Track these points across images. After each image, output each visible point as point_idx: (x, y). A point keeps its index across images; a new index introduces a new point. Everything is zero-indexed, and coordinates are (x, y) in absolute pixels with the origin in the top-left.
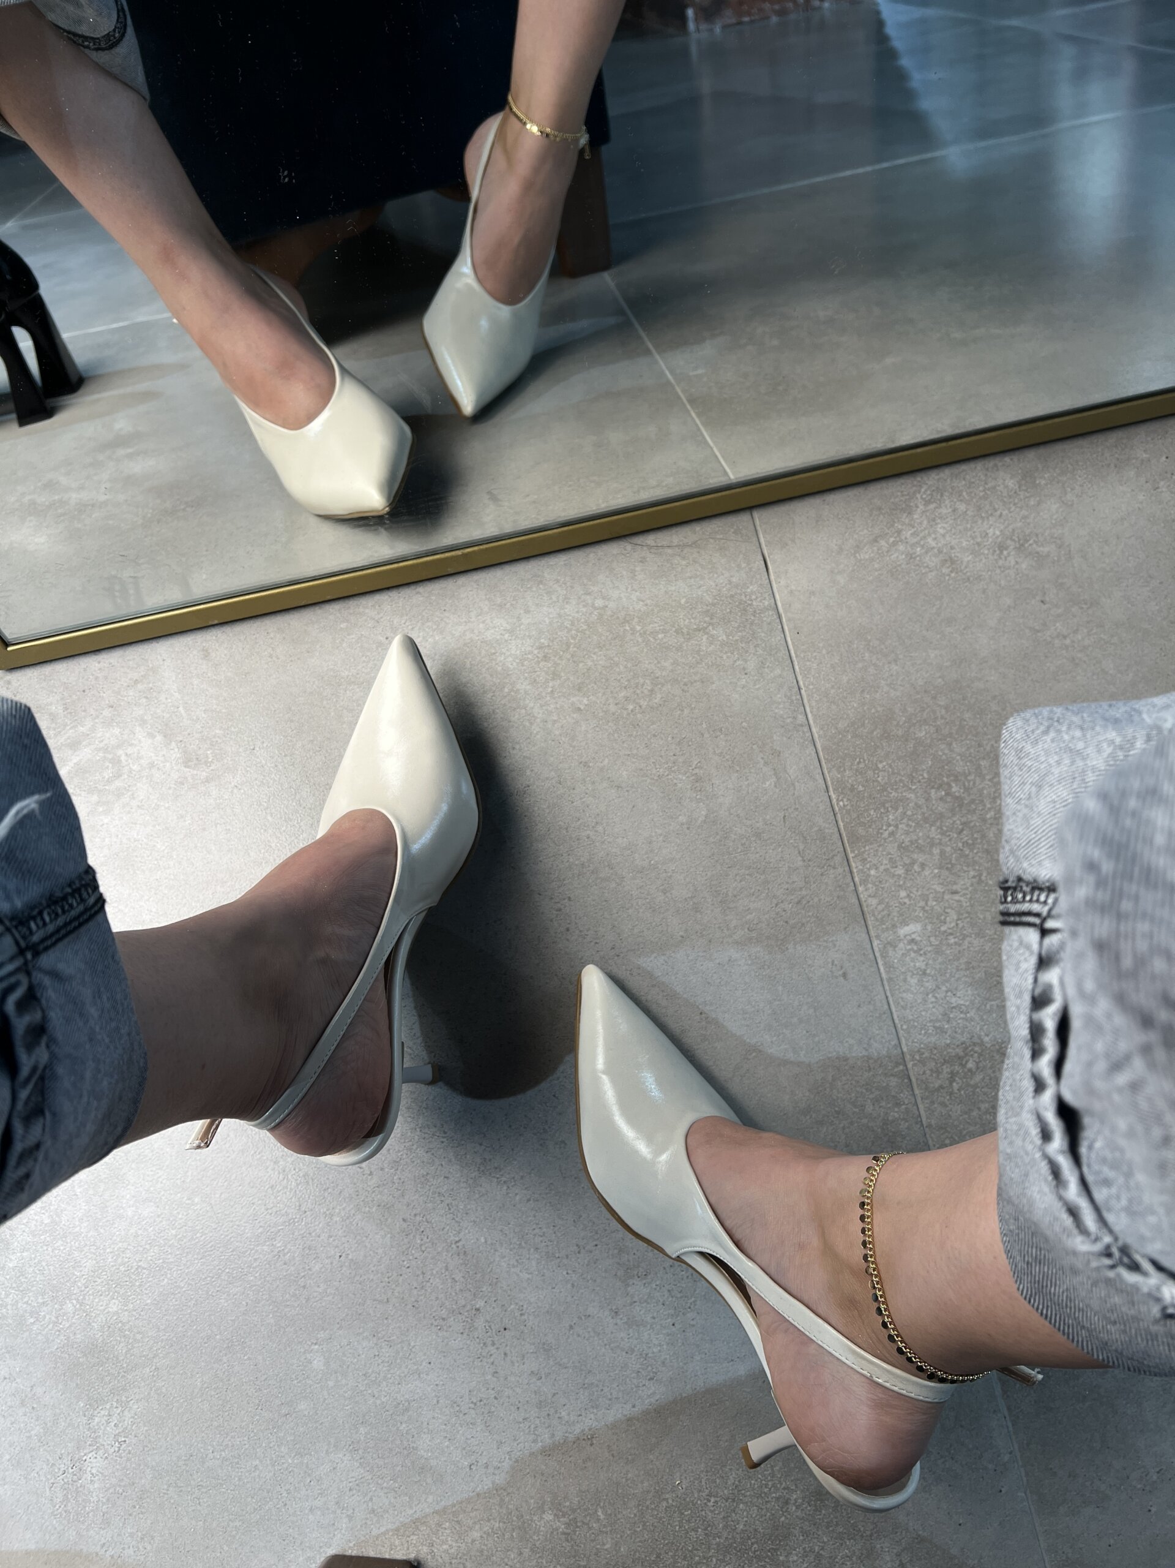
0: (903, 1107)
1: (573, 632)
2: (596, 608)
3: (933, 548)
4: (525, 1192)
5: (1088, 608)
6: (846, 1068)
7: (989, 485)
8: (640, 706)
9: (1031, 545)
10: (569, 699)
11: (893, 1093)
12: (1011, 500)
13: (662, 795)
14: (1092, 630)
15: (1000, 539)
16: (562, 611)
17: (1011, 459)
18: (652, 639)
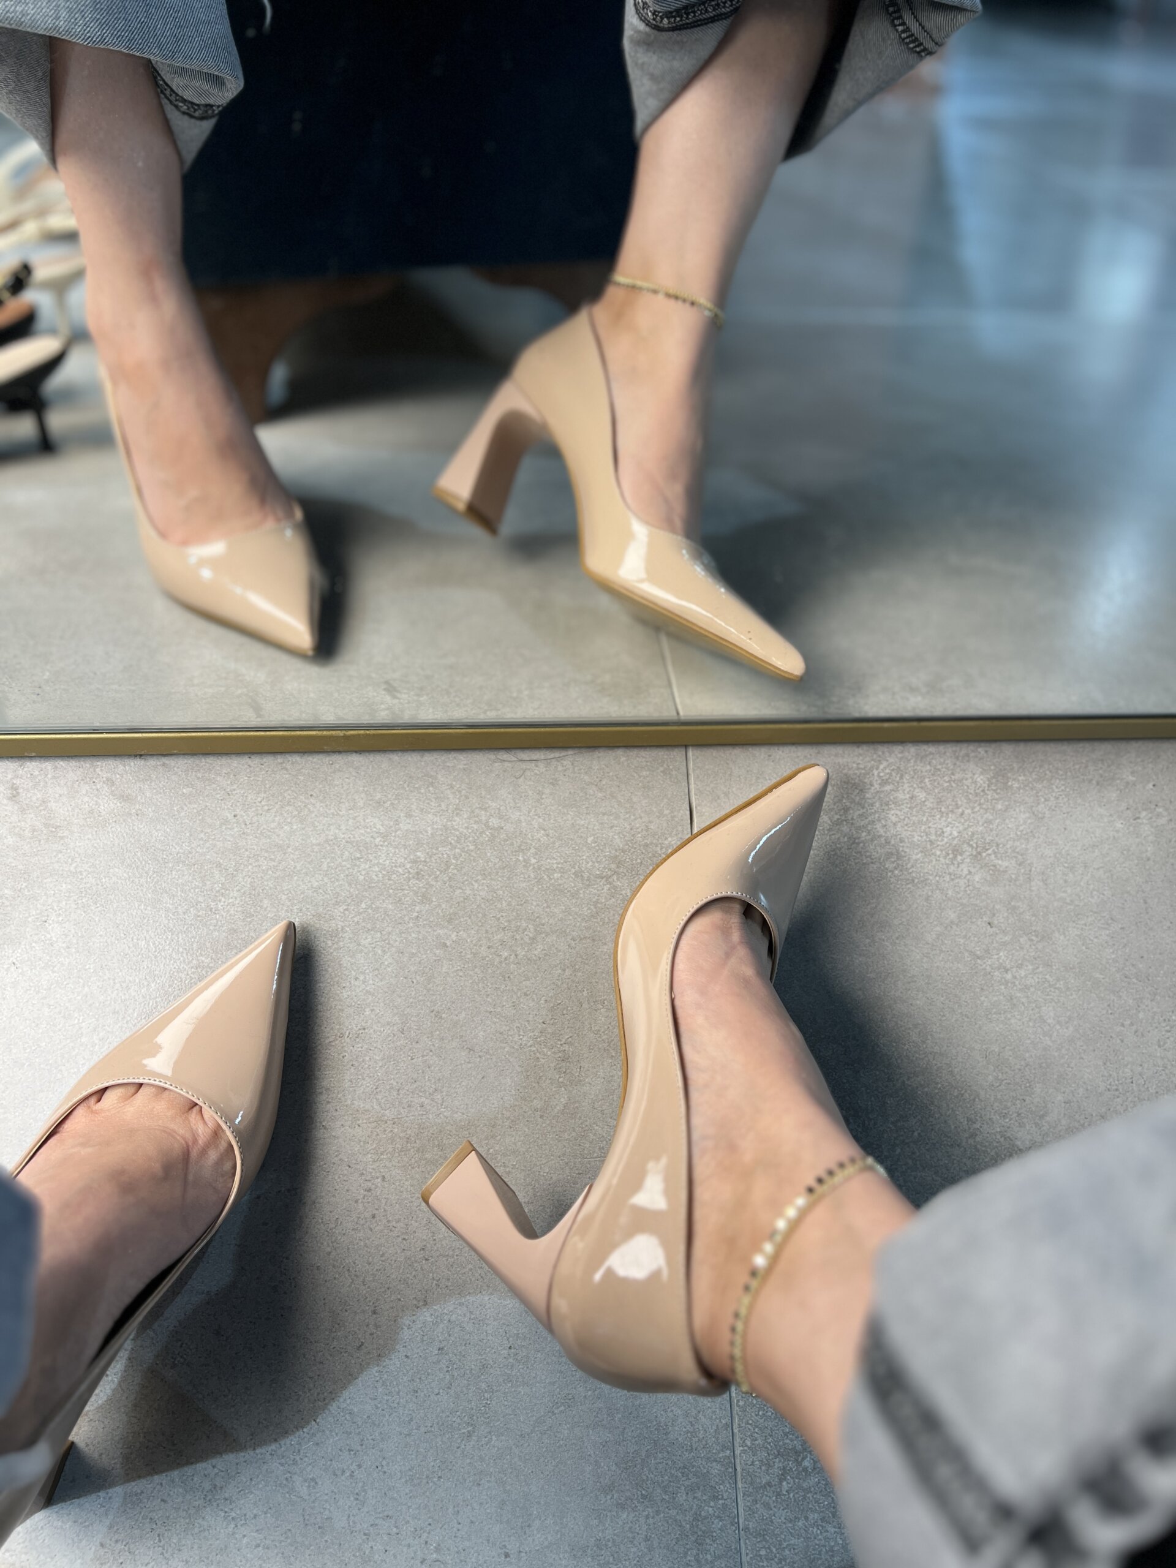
0: (721, 1502)
1: (457, 850)
2: (488, 827)
3: (880, 836)
4: (255, 1534)
5: (1038, 942)
6: (665, 1443)
7: (957, 777)
8: (516, 955)
9: (990, 855)
10: (434, 931)
11: (712, 1483)
12: (976, 799)
13: (519, 1069)
14: (1038, 968)
15: (955, 842)
16: (449, 823)
17: (986, 752)
18: (545, 877)
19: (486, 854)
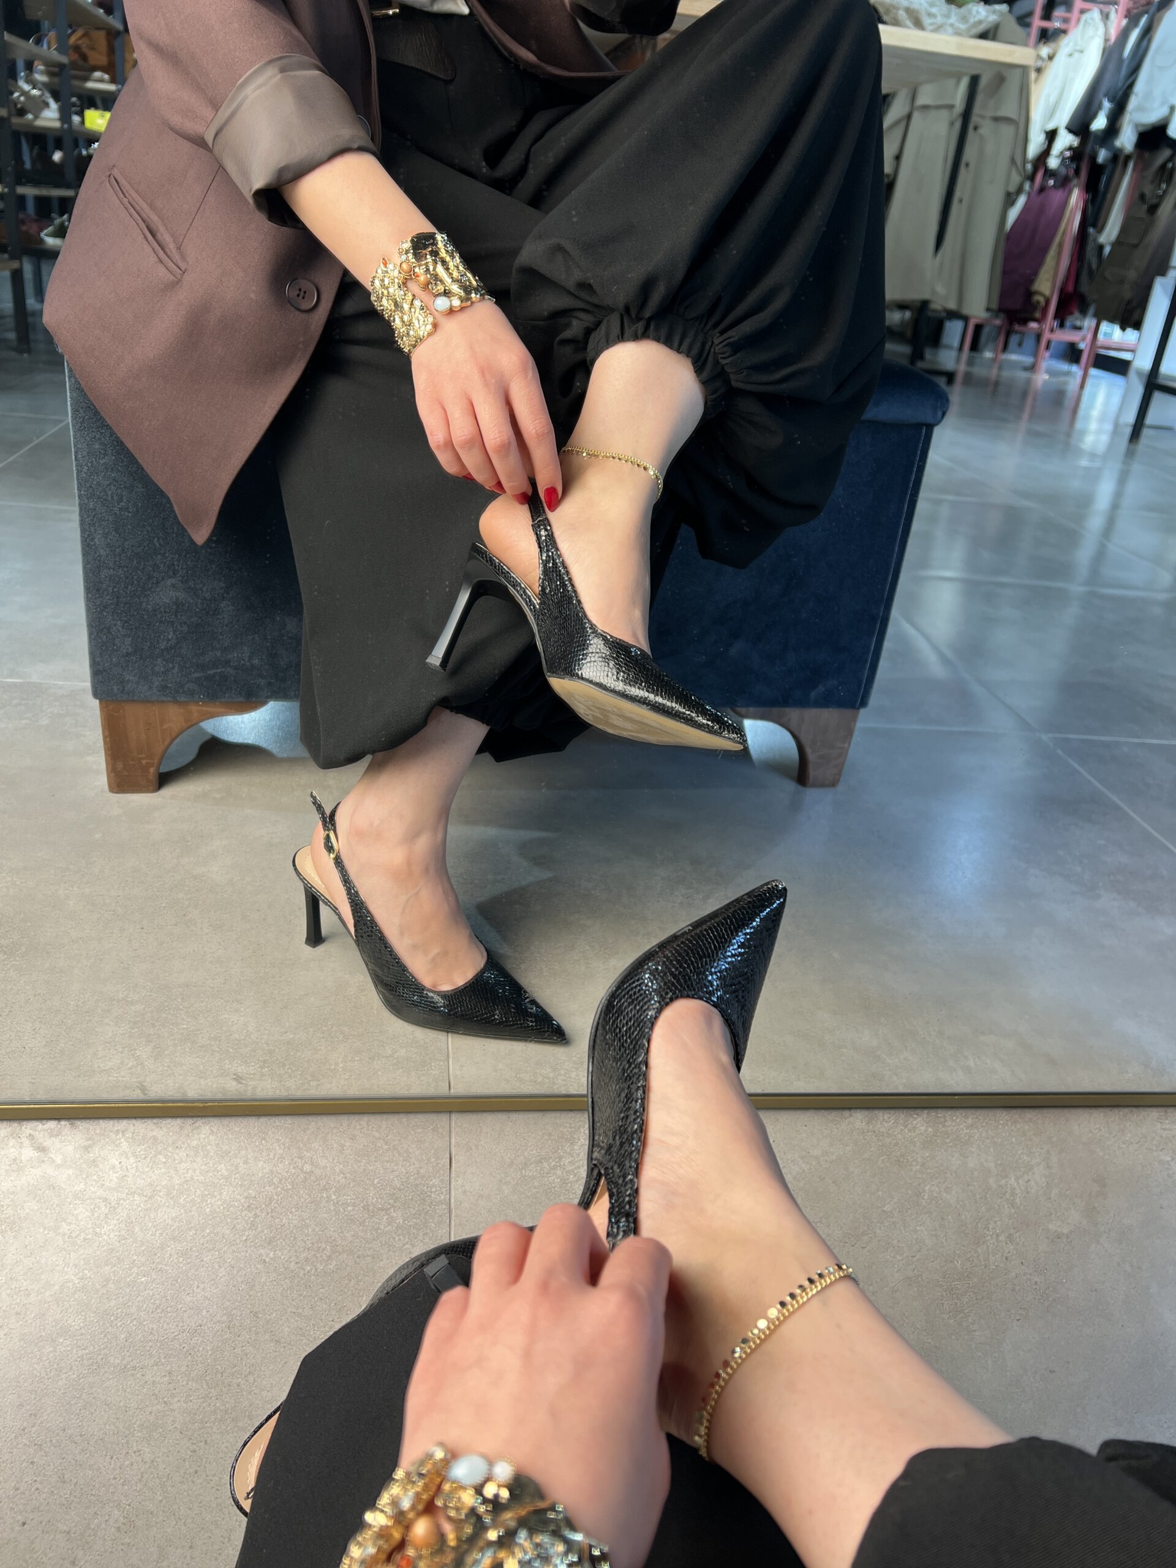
2: (303, 1172)
10: (258, 1250)
18: (342, 1209)
19: (299, 1192)
